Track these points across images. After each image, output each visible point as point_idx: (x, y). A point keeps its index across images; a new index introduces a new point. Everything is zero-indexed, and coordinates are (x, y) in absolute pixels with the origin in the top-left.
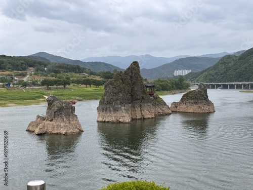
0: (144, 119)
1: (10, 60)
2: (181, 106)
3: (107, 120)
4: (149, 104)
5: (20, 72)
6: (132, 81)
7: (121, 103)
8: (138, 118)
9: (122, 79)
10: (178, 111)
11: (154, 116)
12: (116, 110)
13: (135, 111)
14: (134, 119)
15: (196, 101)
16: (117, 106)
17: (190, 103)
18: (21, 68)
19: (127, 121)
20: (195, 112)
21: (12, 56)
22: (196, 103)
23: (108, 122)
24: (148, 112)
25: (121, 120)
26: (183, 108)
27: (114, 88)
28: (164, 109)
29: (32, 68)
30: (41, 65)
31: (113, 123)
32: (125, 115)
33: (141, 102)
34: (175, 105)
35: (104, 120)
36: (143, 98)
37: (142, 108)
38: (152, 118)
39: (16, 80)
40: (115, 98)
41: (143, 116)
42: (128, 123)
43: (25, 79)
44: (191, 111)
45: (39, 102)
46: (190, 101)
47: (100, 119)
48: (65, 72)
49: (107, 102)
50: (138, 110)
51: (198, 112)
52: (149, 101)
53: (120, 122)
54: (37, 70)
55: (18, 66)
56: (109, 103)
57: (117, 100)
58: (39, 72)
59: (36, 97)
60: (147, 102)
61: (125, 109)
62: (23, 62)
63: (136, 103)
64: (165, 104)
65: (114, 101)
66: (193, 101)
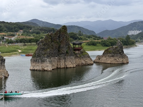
0: (67, 68)
1: (7, 25)
2: (103, 59)
3: (36, 69)
4: (72, 57)
5: (12, 33)
6: (59, 40)
7: (48, 57)
8: (62, 67)
9: (51, 39)
10: (100, 62)
11: (75, 66)
12: (43, 61)
13: (60, 62)
14: (59, 68)
15: (113, 55)
16: (44, 59)
17: (108, 56)
18: (15, 30)
19: (50, 70)
20: (112, 63)
21: (9, 22)
22: (113, 56)
23: (36, 70)
24: (70, 63)
25: (46, 69)
26: (104, 60)
27: (44, 45)
28: (87, 60)
29: (22, 30)
30: (28, 28)
31: (40, 71)
32: (48, 65)
33: (65, 55)
34: (99, 57)
35: (34, 69)
36: (67, 53)
37: (66, 60)
38: (74, 67)
39: (5, 39)
40: (43, 52)
41: (66, 66)
42: (50, 71)
43: (13, 39)
44: (109, 62)
45: (11, 55)
46: (109, 55)
47: (32, 68)
48: (44, 33)
49: (38, 55)
50: (62, 62)
51: (114, 63)
52: (71, 55)
53: (45, 70)
54: (24, 32)
55: (12, 29)
56: (39, 56)
57: (45, 54)
58: (25, 33)
59: (11, 51)
60: (70, 56)
61: (49, 61)
62: (16, 26)
63: (62, 57)
64: (89, 57)
65: (43, 54)
66: (110, 55)
